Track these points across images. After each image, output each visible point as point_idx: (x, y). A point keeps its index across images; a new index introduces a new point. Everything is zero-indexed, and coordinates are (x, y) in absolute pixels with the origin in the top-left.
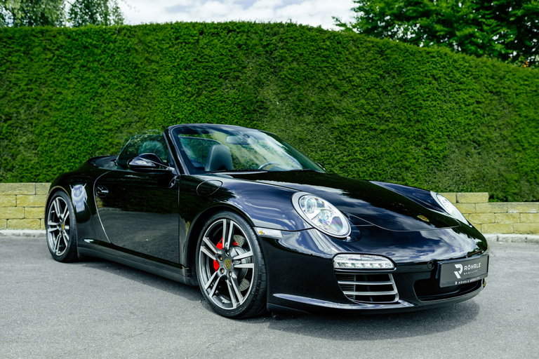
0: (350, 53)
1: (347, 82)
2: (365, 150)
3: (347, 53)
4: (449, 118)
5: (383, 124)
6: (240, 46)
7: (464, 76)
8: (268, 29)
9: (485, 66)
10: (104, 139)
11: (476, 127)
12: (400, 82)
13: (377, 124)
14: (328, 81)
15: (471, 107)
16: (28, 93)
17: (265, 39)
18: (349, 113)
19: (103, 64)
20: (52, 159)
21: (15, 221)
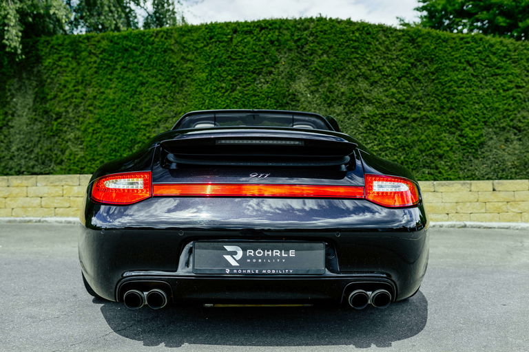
0: (380, 44)
1: (377, 71)
2: (396, 138)
3: (377, 43)
4: (485, 104)
5: (415, 112)
6: (272, 42)
7: (502, 60)
8: (299, 24)
9: (525, 49)
10: (142, 133)
11: (516, 112)
12: (432, 70)
13: (409, 112)
14: (358, 71)
15: (511, 92)
16: (75, 93)
17: (296, 34)
18: (380, 103)
19: (142, 64)
20: (96, 153)
21: (61, 209)
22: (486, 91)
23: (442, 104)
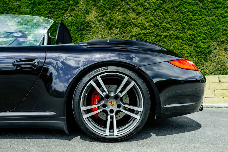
22: (211, 18)
23: (183, 27)
